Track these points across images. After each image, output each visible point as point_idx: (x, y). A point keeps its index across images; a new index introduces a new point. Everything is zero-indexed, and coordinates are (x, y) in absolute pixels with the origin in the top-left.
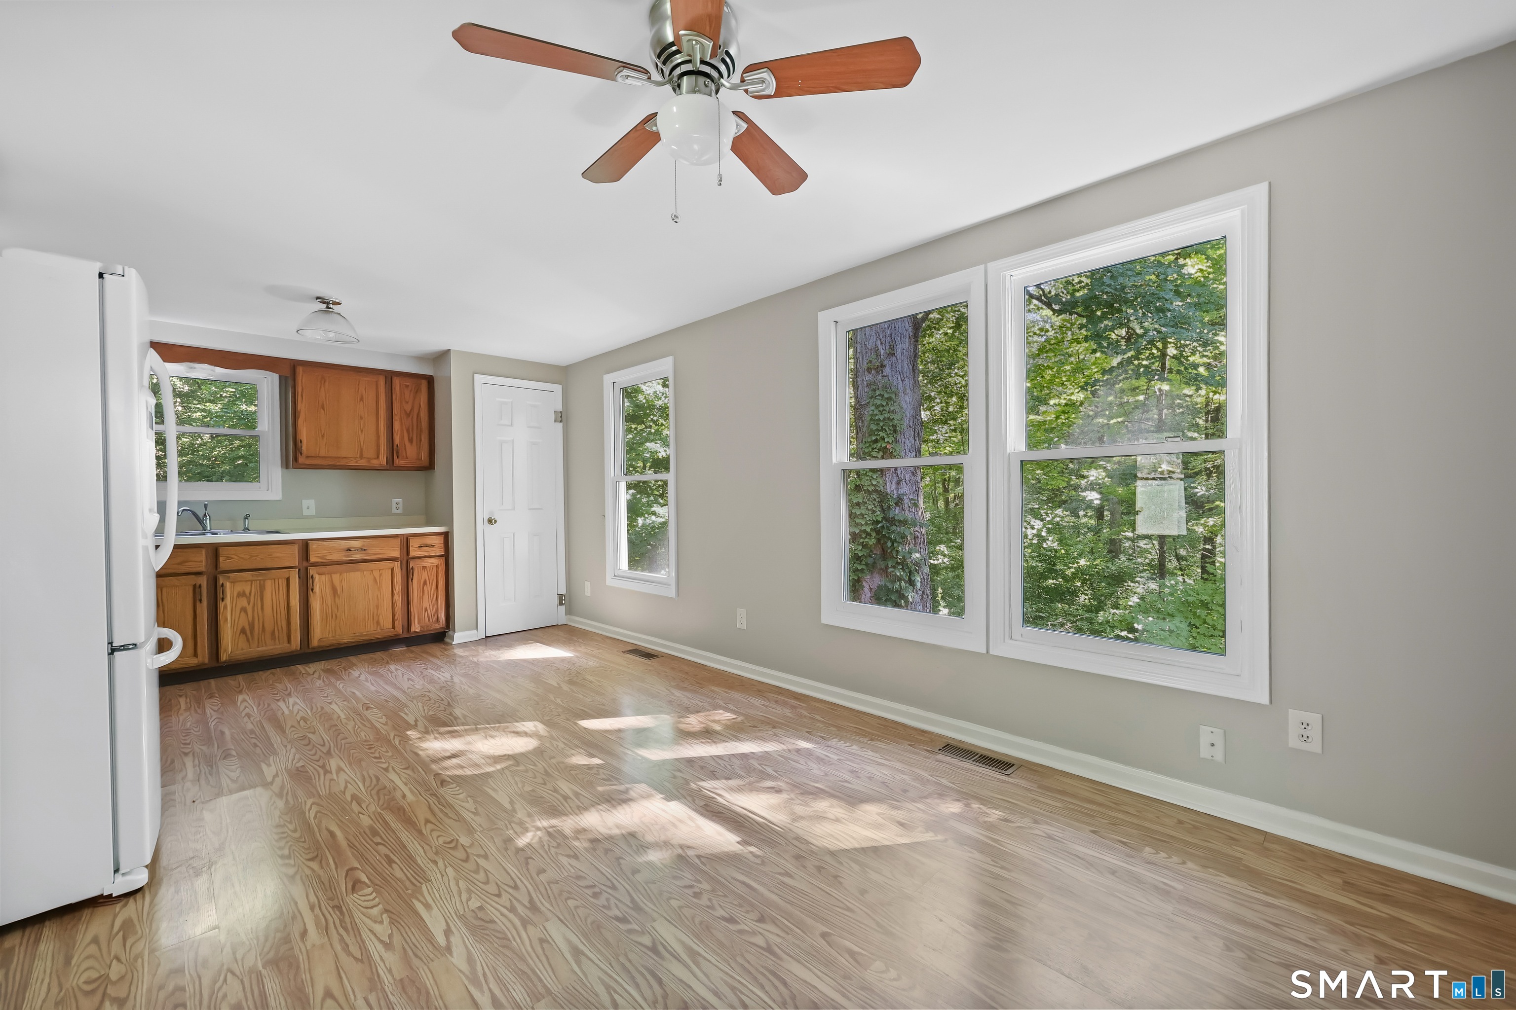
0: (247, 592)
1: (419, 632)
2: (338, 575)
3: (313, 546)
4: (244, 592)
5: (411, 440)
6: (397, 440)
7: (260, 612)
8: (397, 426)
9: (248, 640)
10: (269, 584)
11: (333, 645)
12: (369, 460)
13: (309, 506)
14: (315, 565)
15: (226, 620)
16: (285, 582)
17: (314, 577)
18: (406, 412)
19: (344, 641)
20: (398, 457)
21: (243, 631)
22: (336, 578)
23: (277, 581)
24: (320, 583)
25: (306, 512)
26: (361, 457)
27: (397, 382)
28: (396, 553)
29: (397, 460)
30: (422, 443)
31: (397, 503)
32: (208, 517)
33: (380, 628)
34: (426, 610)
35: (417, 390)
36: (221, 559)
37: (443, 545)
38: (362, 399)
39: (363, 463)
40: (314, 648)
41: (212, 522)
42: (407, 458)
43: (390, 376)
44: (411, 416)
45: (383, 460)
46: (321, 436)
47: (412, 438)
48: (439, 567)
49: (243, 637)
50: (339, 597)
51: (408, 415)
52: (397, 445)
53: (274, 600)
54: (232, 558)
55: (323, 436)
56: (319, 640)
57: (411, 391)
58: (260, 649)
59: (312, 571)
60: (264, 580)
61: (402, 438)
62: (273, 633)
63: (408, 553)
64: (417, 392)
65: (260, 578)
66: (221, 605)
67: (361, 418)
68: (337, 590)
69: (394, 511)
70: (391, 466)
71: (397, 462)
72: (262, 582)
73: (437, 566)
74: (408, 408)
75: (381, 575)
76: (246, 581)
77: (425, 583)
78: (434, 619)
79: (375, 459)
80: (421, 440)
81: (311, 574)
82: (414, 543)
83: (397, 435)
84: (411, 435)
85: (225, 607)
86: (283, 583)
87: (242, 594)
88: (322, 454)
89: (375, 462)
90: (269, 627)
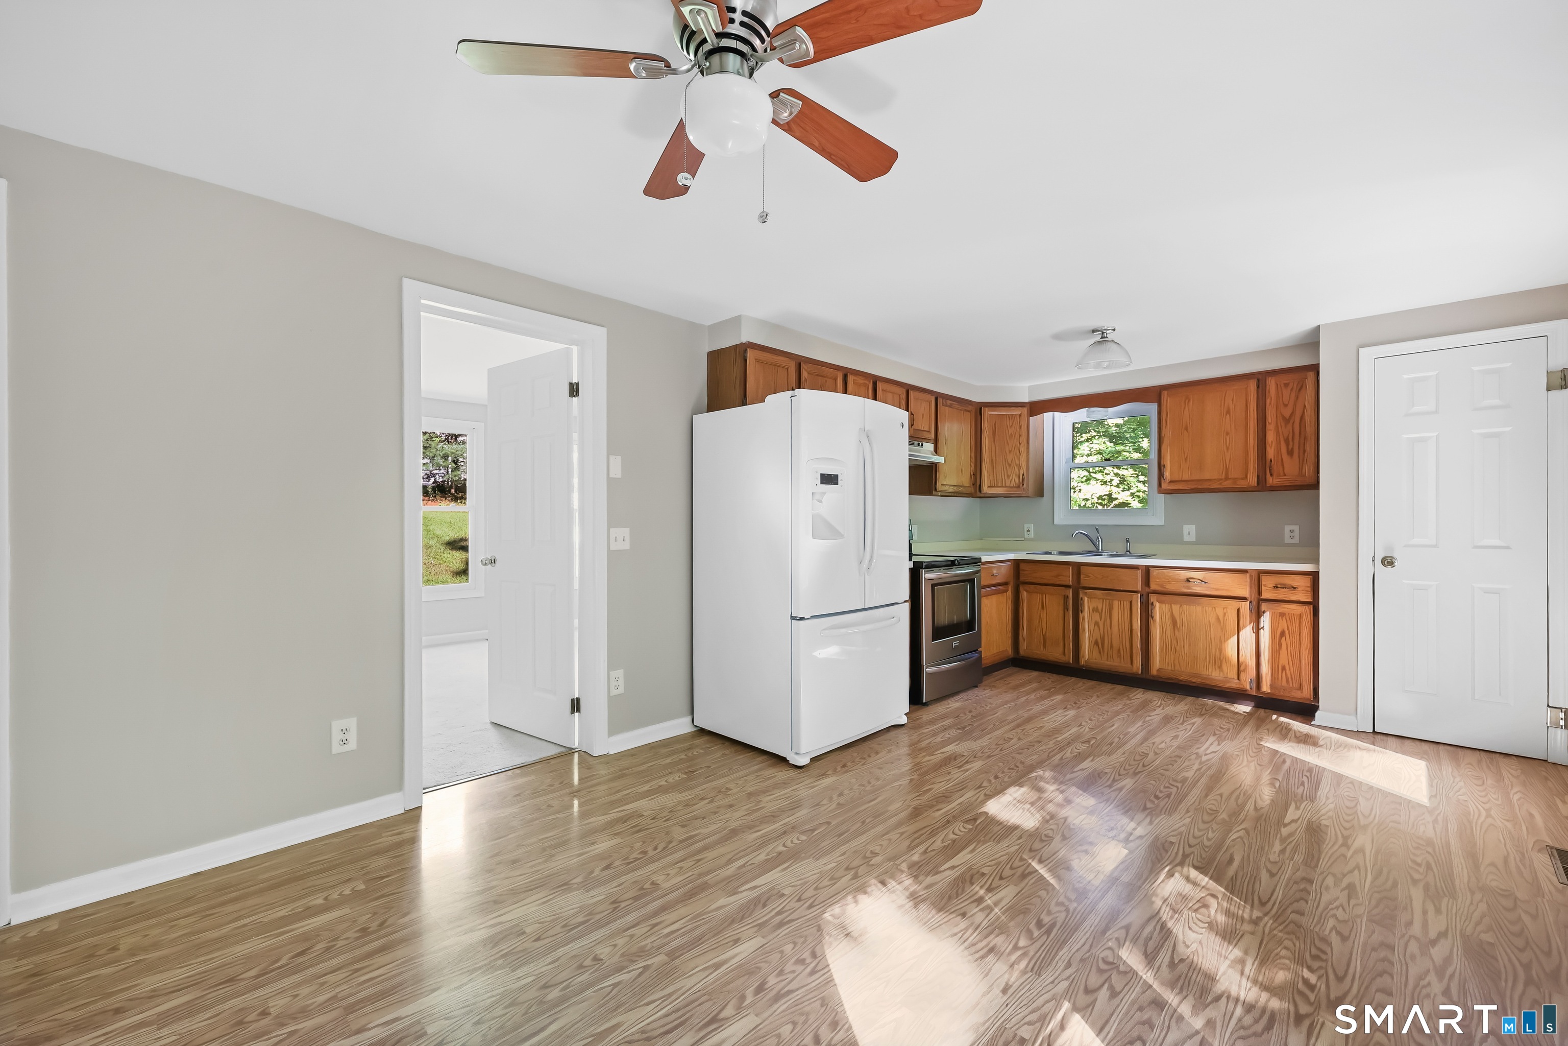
0: (1100, 608)
1: (1269, 694)
2: (1179, 606)
3: (1154, 573)
4: (1097, 608)
5: (1290, 453)
6: (1271, 453)
7: (1109, 628)
8: (1271, 437)
9: (1100, 652)
10: (1116, 603)
11: (1172, 679)
12: (1235, 480)
13: (1189, 532)
14: (1155, 592)
15: (1084, 630)
16: (1128, 604)
17: (1154, 604)
18: (1284, 418)
19: (1182, 678)
20: (1271, 475)
21: (1096, 643)
22: (1176, 608)
23: (1122, 602)
24: (1159, 610)
25: (1186, 538)
26: (1227, 478)
27: (1272, 383)
28: (1245, 592)
29: (1271, 479)
30: (1306, 454)
31: (1292, 531)
32: (1100, 539)
33: (1223, 674)
34: (1284, 668)
35: (1302, 387)
36: (1082, 576)
37: (1309, 589)
38: (1228, 412)
39: (1227, 484)
40: (1153, 676)
41: (1103, 544)
42: (1285, 475)
43: (1260, 378)
44: (1291, 421)
45: (1252, 480)
46: (1184, 458)
47: (1292, 449)
48: (1304, 617)
49: (1096, 648)
50: (1178, 630)
51: (1287, 421)
52: (1271, 461)
53: (1120, 620)
54: (1089, 577)
55: (1186, 459)
56: (1158, 670)
57: (1292, 390)
58: (1108, 663)
59: (1153, 598)
60: (1113, 600)
61: (1278, 450)
62: (1119, 650)
63: (1260, 593)
64: (1300, 390)
65: (1109, 598)
66: (1081, 616)
67: (1227, 434)
68: (1176, 622)
69: (1287, 540)
70: (1262, 486)
71: (1271, 481)
72: (1111, 601)
73: (1300, 614)
74: (1287, 413)
75: (1225, 614)
76: (1099, 599)
77: (1283, 634)
78: (1296, 685)
79: (1242, 479)
80: (1304, 451)
81: (1152, 601)
82: (1267, 582)
83: (1271, 448)
84: (1290, 447)
85: (1084, 618)
86: (1127, 604)
87: (1095, 610)
88: (1185, 477)
89: (1242, 484)
90: (1116, 643)
